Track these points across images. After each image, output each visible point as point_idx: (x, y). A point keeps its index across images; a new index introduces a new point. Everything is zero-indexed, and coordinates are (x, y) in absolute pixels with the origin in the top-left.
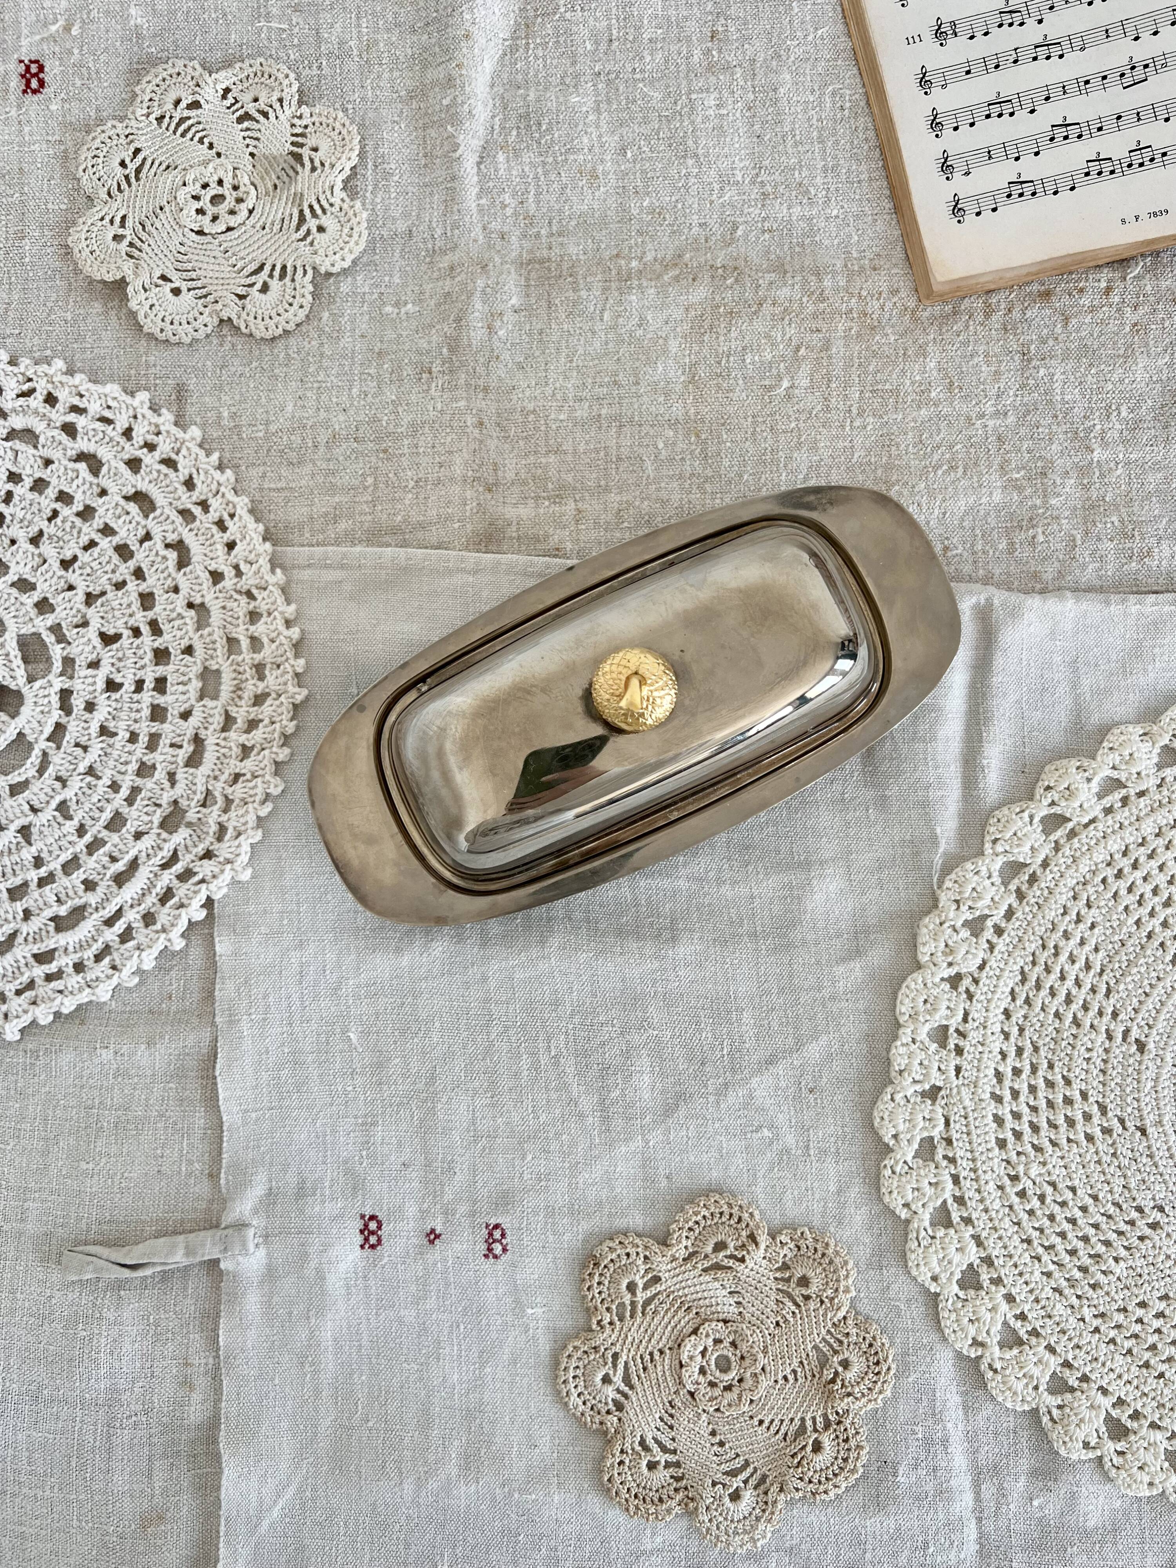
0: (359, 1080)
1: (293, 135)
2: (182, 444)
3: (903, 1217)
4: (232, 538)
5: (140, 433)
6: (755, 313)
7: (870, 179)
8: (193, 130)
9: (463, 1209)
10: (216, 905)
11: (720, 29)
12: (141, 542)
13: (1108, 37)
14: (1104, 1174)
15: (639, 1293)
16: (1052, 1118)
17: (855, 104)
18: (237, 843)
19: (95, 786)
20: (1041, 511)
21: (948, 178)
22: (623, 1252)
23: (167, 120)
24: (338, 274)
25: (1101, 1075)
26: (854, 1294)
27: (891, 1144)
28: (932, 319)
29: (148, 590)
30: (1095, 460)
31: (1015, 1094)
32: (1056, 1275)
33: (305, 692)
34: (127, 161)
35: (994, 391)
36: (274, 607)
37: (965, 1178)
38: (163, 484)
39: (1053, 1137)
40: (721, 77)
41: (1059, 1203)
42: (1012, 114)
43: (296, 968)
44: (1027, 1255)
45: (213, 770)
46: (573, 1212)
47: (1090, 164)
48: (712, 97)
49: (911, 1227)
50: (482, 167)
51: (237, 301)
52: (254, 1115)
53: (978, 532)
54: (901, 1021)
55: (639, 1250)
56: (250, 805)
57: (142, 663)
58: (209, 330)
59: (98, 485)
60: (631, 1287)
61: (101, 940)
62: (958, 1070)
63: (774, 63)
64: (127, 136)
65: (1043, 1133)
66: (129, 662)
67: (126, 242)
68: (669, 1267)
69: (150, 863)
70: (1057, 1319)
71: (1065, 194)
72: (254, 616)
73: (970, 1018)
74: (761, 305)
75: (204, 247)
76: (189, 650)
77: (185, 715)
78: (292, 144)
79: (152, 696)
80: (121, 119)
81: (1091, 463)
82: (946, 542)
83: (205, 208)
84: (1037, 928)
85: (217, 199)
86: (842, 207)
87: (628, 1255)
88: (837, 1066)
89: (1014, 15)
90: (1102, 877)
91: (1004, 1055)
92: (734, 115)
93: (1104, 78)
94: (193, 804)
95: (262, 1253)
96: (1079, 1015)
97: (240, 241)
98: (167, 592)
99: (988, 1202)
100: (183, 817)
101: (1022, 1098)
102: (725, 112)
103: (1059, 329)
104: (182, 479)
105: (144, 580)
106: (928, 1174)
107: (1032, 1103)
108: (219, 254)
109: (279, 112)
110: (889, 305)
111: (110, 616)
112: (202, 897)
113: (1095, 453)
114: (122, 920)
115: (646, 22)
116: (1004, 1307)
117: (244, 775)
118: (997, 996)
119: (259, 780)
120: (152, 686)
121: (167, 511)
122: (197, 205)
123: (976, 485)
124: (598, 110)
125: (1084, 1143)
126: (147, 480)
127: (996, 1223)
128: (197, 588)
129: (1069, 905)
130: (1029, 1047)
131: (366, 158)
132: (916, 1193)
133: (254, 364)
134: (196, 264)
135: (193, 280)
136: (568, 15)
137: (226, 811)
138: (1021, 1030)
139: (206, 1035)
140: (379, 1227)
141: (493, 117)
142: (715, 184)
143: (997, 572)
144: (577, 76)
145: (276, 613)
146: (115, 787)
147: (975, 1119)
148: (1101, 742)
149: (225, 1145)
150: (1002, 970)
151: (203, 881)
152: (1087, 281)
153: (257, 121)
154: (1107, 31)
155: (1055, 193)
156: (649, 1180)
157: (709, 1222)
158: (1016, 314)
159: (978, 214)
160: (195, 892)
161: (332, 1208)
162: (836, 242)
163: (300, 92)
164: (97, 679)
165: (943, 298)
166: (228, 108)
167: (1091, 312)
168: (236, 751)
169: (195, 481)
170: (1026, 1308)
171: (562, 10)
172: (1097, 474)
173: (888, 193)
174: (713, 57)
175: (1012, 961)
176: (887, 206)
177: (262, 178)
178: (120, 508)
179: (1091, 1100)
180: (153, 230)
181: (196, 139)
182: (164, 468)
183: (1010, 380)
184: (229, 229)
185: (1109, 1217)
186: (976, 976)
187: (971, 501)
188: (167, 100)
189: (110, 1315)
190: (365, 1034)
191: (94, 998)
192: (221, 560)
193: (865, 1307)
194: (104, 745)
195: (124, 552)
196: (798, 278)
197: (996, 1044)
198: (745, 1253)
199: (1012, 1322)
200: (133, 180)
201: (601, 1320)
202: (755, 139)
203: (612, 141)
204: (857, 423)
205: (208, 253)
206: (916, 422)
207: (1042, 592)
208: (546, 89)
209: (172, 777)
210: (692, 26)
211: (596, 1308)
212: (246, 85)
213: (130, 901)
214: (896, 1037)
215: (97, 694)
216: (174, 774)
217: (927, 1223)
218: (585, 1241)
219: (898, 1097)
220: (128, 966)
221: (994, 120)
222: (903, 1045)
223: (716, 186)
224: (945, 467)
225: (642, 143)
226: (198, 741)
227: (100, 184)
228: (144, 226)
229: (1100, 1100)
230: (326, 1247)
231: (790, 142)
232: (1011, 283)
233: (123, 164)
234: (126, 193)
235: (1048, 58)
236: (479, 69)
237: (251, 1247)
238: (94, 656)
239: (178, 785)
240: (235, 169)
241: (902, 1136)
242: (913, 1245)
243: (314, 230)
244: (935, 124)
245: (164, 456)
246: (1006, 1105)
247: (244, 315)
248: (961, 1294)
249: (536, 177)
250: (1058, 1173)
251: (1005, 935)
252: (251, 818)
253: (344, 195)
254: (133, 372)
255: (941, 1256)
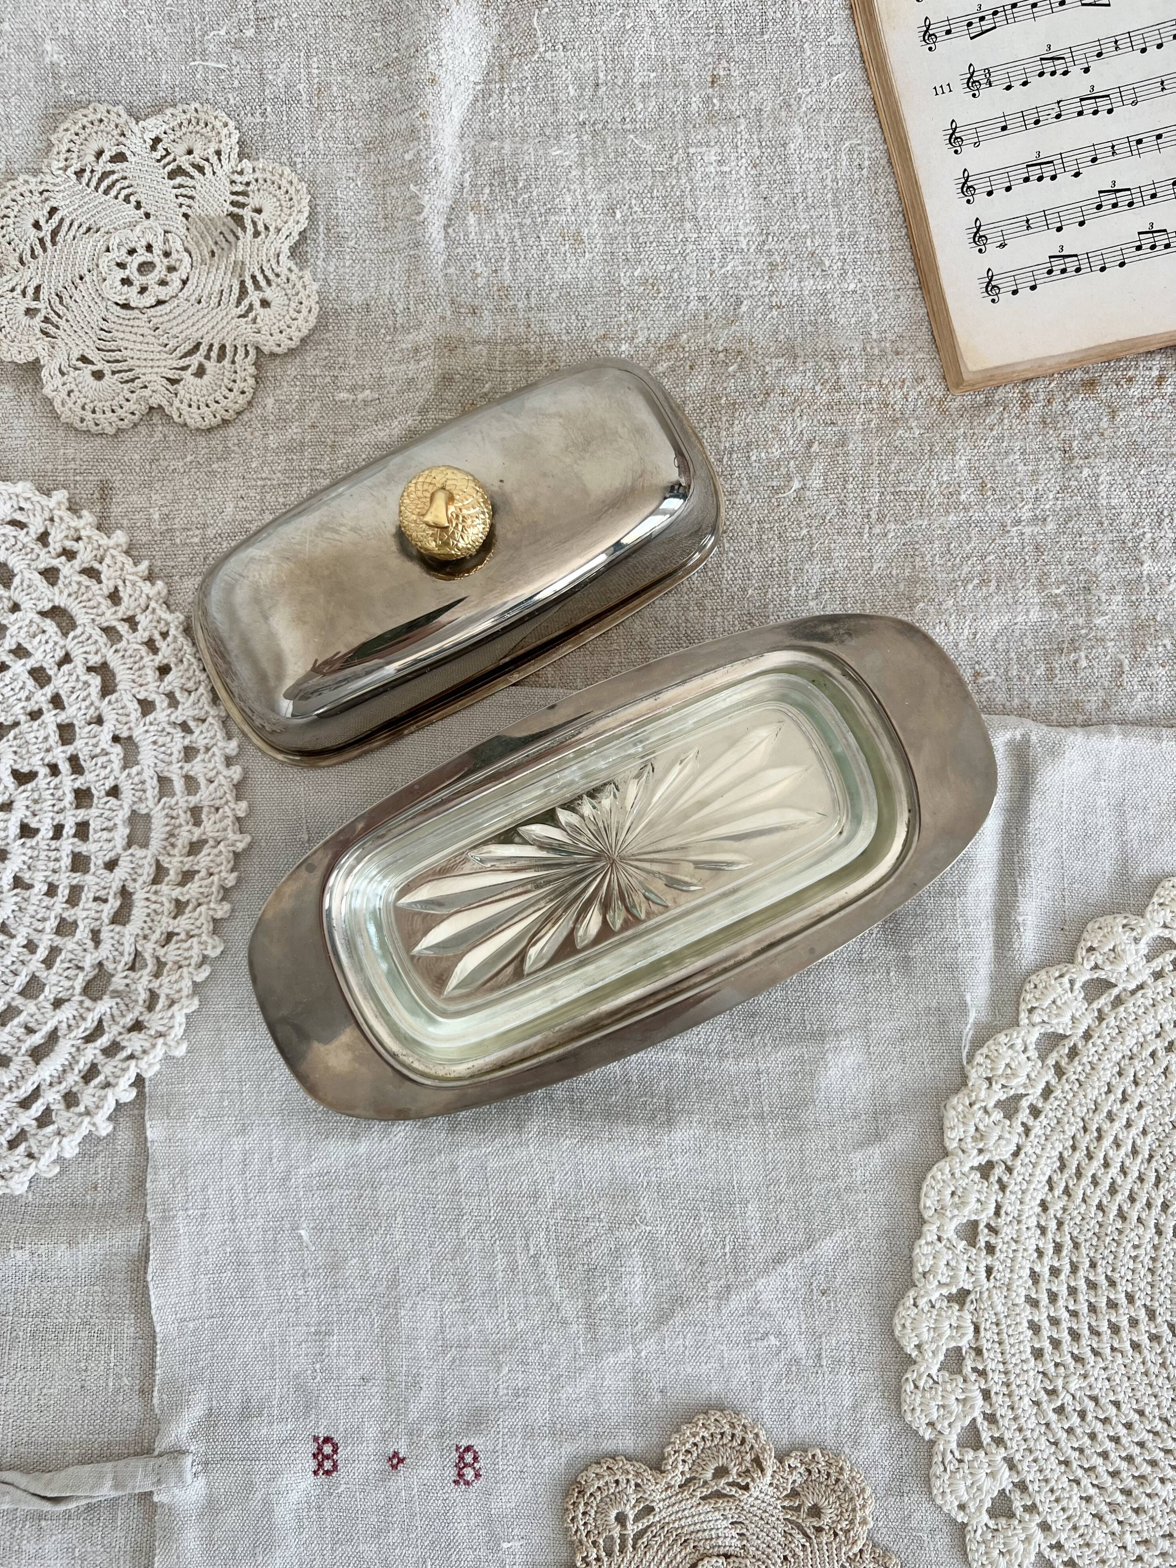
0: (311, 1283)
1: (233, 193)
2: (105, 551)
3: (927, 1438)
4: (165, 661)
5: (57, 540)
6: (761, 404)
7: (892, 249)
8: (118, 186)
9: (430, 1429)
10: (147, 1084)
11: (722, 73)
12: (60, 664)
13: (1163, 89)
14: (1151, 1386)
15: (629, 1526)
16: (1094, 1324)
17: (875, 161)
18: (169, 1014)
19: (8, 945)
20: (1083, 632)
21: (980, 251)
22: (612, 1479)
23: (87, 174)
24: (285, 355)
25: (1149, 1275)
26: (871, 1525)
27: (914, 1355)
28: (963, 410)
29: (67, 721)
30: (1145, 573)
31: (1053, 1297)
32: (1097, 1500)
33: (248, 839)
34: (42, 222)
35: (1032, 494)
36: (213, 742)
37: (996, 1393)
38: (85, 598)
39: (1095, 1346)
40: (723, 129)
41: (1101, 1420)
42: (1053, 178)
43: (238, 1156)
44: (1064, 1479)
45: (142, 929)
46: (555, 1432)
47: (1142, 236)
48: (713, 153)
49: (935, 1448)
50: (450, 230)
51: (169, 387)
52: (191, 1325)
53: (1013, 655)
54: (926, 1217)
55: (630, 1477)
56: (185, 970)
57: (61, 805)
58: (136, 418)
59: (9, 598)
60: (621, 1519)
61: (15, 1124)
62: (989, 1270)
63: (783, 114)
64: (41, 193)
65: (1084, 1342)
66: (46, 805)
67: (40, 317)
68: (663, 1496)
69: (72, 1035)
70: (1096, 1548)
71: (1114, 271)
72: (189, 753)
73: (1002, 1212)
74: (769, 395)
75: (131, 323)
76: (114, 792)
77: (111, 865)
78: (233, 203)
79: (73, 844)
80: (36, 172)
81: (1140, 577)
82: (977, 667)
83: (132, 277)
84: (1078, 1109)
85: (145, 267)
86: (860, 281)
87: (617, 1482)
88: (853, 1264)
89: (1056, 62)
90: (1151, 1050)
91: (1040, 1253)
92: (737, 173)
93: (1159, 137)
94: (120, 967)
95: (201, 1481)
96: (1125, 1208)
97: (172, 316)
98: (90, 724)
99: (1023, 1421)
100: (109, 982)
101: (1061, 1303)
102: (727, 169)
103: (1104, 423)
104: (106, 593)
105: (63, 708)
106: (955, 1389)
107: (1071, 1308)
108: (146, 331)
109: (217, 167)
110: (913, 394)
111: (24, 751)
112: (131, 1075)
113: (1145, 565)
114: (40, 1101)
115: (637, 64)
116: (1039, 1536)
117: (178, 934)
118: (1033, 1186)
119: (195, 940)
120: (73, 831)
121: (89, 630)
122: (122, 274)
123: (1010, 601)
124: (582, 165)
125: (1130, 1351)
126: (66, 593)
127: (1032, 1444)
128: (124, 719)
129: (1114, 1082)
130: (1068, 1244)
131: (317, 220)
132: (942, 1411)
133: (189, 458)
134: (120, 343)
135: (118, 361)
136: (548, 56)
137: (157, 975)
138: (1060, 1224)
139: (137, 1234)
140: (335, 1451)
141: (463, 173)
142: (716, 252)
143: (1034, 701)
144: (558, 126)
145: (215, 749)
146: (31, 947)
147: (1009, 1326)
148: (1151, 896)
149: (158, 1359)
150: (1038, 1156)
151: (131, 1057)
152: (1137, 368)
153: (192, 177)
154: (1162, 82)
155: (1103, 269)
156: (641, 1395)
157: (708, 1444)
158: (1056, 406)
159: (1015, 292)
160: (123, 1070)
161: (281, 1430)
162: (853, 321)
163: (241, 143)
164: (10, 824)
165: (974, 387)
166: (159, 161)
167: (1141, 404)
168: (169, 906)
169: (121, 594)
170: (1063, 1537)
171: (542, 49)
172: (1147, 589)
173: (912, 265)
174: (714, 105)
175: (1049, 1146)
176: (911, 281)
177: (197, 243)
178: (34, 627)
179: (1138, 1303)
180: (72, 304)
181: (122, 196)
182: (84, 579)
183: (1050, 481)
184: (160, 302)
185: (1156, 1434)
186: (1009, 1163)
187: (1005, 619)
188: (88, 151)
189: (30, 1547)
190: (318, 1230)
191: (7, 1191)
192: (152, 687)
193: (885, 1539)
194: (18, 899)
195: (39, 676)
196: (810, 365)
197: (1032, 1239)
198: (749, 1480)
199: (1047, 1552)
200: (48, 244)
201: (587, 1556)
202: (761, 201)
203: (598, 199)
204: (877, 530)
205: (134, 330)
206: (943, 529)
207: (1085, 725)
208: (523, 141)
209: (96, 937)
210: (689, 69)
211: (580, 1542)
212: (179, 134)
213: (48, 1080)
214: (919, 1235)
215: (9, 840)
216: (99, 931)
217: (954, 1446)
218: (569, 1465)
219: (922, 1302)
220: (47, 1155)
221: (1033, 184)
222: (927, 1243)
223: (717, 254)
224: (976, 581)
225: (634, 202)
226: (125, 894)
227: (10, 248)
228: (61, 298)
229: (1148, 1304)
230: (274, 1475)
231: (801, 206)
232: (1051, 371)
233: (37, 225)
234: (40, 259)
235: (1095, 113)
236: (447, 118)
237: (189, 1477)
238: (6, 797)
239: (102, 946)
240: (166, 232)
241: (926, 1347)
242: (939, 1470)
243: (257, 304)
244: (966, 187)
245: (85, 565)
246: (1043, 1310)
247: (177, 403)
248: (991, 1524)
249: (512, 242)
250: (1101, 1387)
251: (1042, 1117)
252: (186, 985)
253: (291, 264)
254: (49, 467)
255: (969, 1483)
